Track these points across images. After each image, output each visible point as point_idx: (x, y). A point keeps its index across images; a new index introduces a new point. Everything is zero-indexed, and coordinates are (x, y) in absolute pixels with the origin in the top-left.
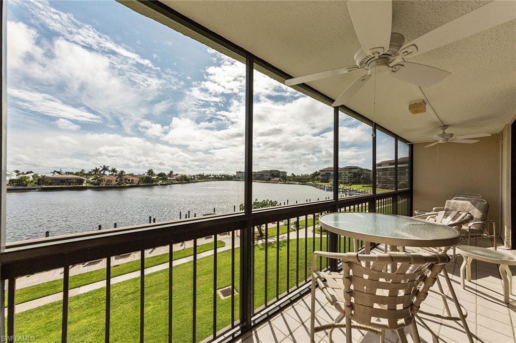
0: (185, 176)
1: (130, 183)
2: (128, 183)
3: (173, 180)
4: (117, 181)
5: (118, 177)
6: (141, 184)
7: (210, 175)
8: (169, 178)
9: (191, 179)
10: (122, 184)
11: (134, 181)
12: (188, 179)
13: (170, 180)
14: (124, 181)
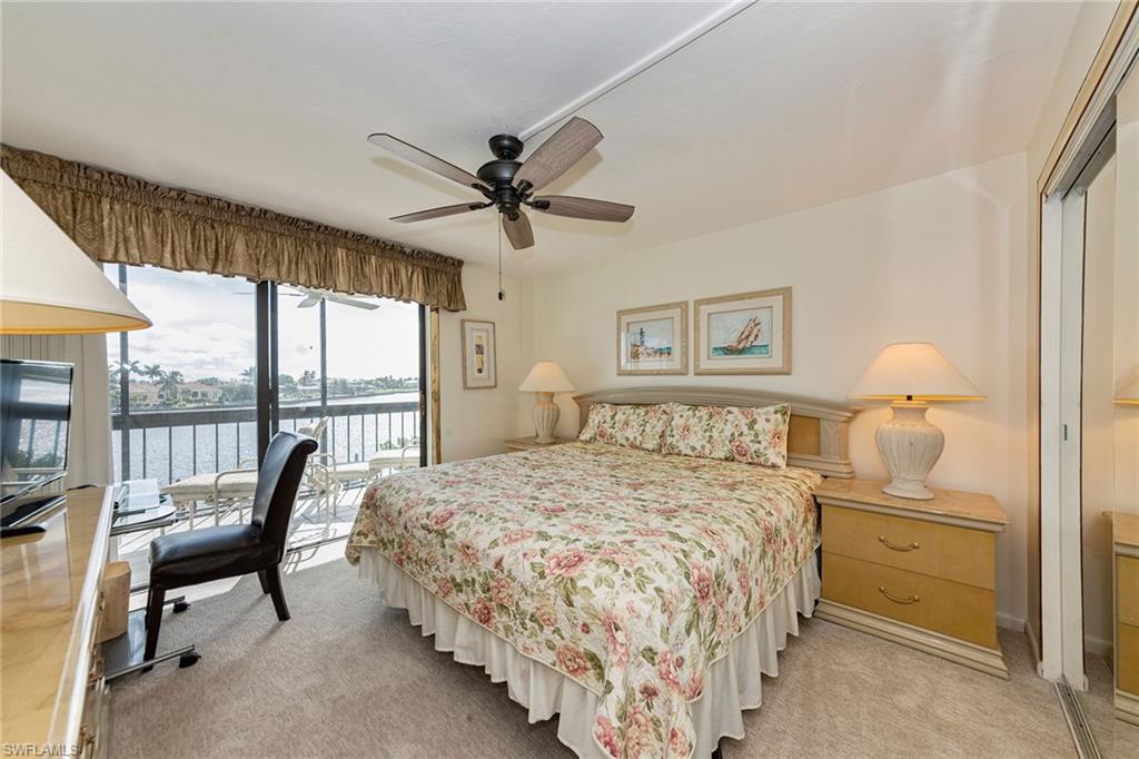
0: (344, 382)
1: (196, 401)
2: (191, 402)
3: (311, 391)
4: (161, 396)
5: (163, 388)
6: (227, 403)
7: (410, 379)
8: (300, 387)
9: (359, 389)
10: (176, 403)
11: (210, 397)
12: (351, 389)
13: (304, 391)
14: (180, 397)
